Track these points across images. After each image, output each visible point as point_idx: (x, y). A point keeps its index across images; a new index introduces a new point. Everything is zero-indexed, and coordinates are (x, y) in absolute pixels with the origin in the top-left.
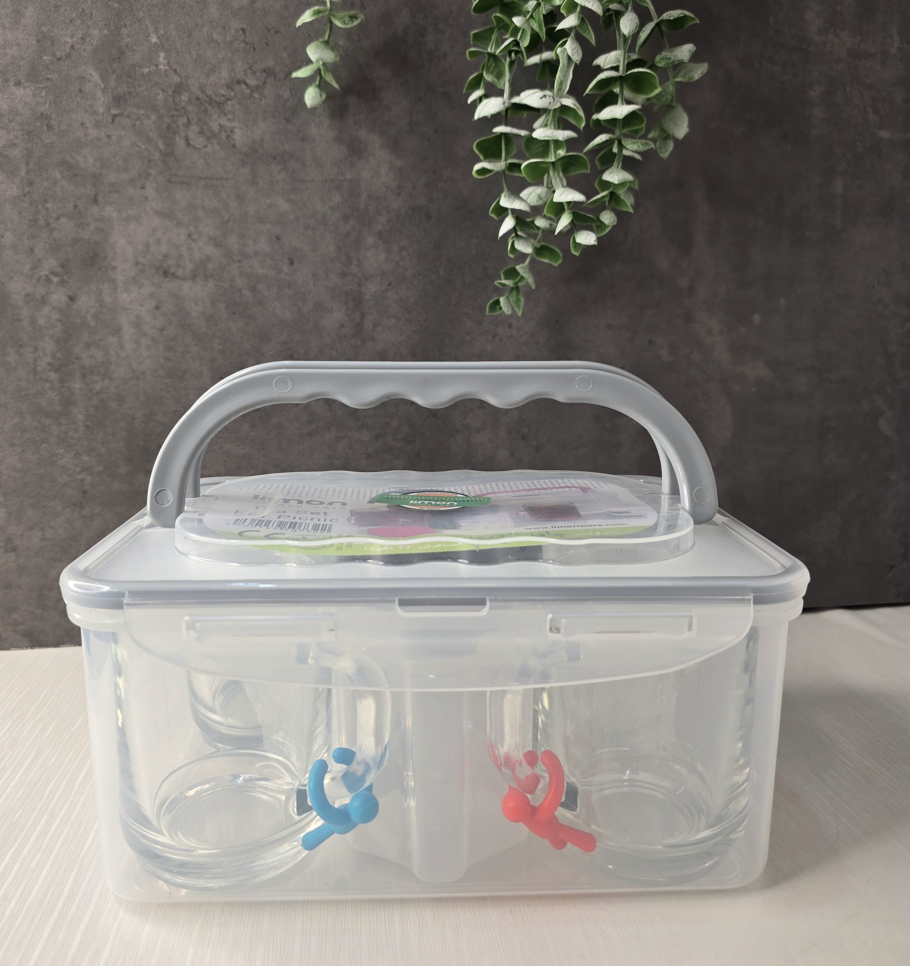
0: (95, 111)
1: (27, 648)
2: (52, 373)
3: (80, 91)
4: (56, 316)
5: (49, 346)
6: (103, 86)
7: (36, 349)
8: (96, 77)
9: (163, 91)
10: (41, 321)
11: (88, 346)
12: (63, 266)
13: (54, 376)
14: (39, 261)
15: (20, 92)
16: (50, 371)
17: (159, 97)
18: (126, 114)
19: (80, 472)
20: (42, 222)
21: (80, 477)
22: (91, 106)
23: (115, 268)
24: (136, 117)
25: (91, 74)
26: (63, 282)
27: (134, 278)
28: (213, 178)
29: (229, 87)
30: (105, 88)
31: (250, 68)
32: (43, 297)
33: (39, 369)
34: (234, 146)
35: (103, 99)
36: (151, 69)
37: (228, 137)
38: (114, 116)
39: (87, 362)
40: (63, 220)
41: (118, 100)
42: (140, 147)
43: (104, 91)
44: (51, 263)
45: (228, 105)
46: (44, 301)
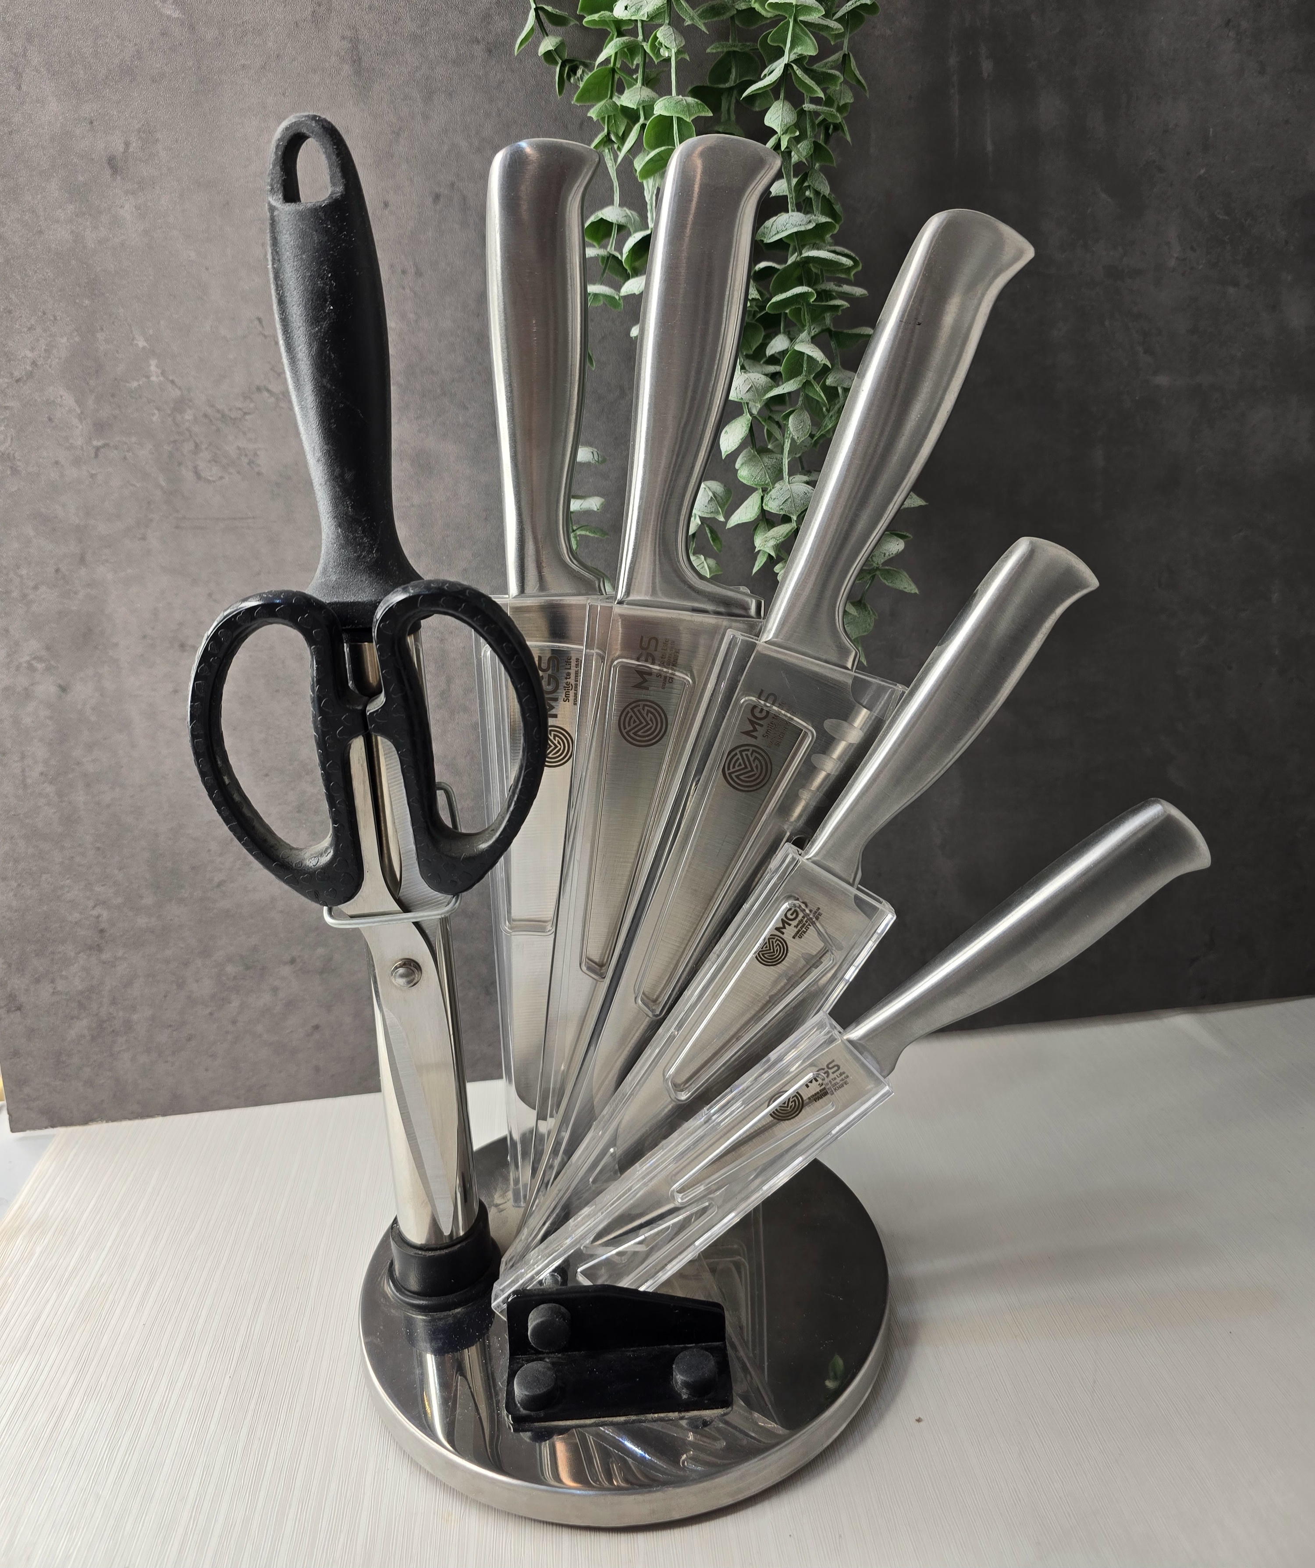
0: (71, 444)
1: (46, 1128)
2: (46, 785)
3: (50, 419)
4: (44, 713)
5: (39, 751)
6: (79, 412)
7: (23, 757)
8: (69, 400)
9: (158, 409)
10: (27, 721)
11: (90, 747)
12: (48, 648)
13: (49, 789)
14: (17, 644)
16: (44, 782)
17: (155, 419)
18: (112, 444)
19: (94, 907)
20: (15, 594)
21: (95, 913)
22: (67, 438)
23: (116, 645)
24: (125, 446)
25: (61, 397)
26: (48, 669)
27: (142, 655)
28: (235, 519)
29: (246, 397)
30: (82, 413)
31: (272, 369)
32: (26, 689)
33: (29, 781)
34: (259, 474)
35: (81, 427)
36: (141, 383)
37: (249, 464)
38: (97, 449)
39: (91, 768)
40: (43, 589)
41: (100, 427)
42: (135, 486)
43: (81, 417)
44: (33, 646)
45: (246, 420)
46: (28, 694)
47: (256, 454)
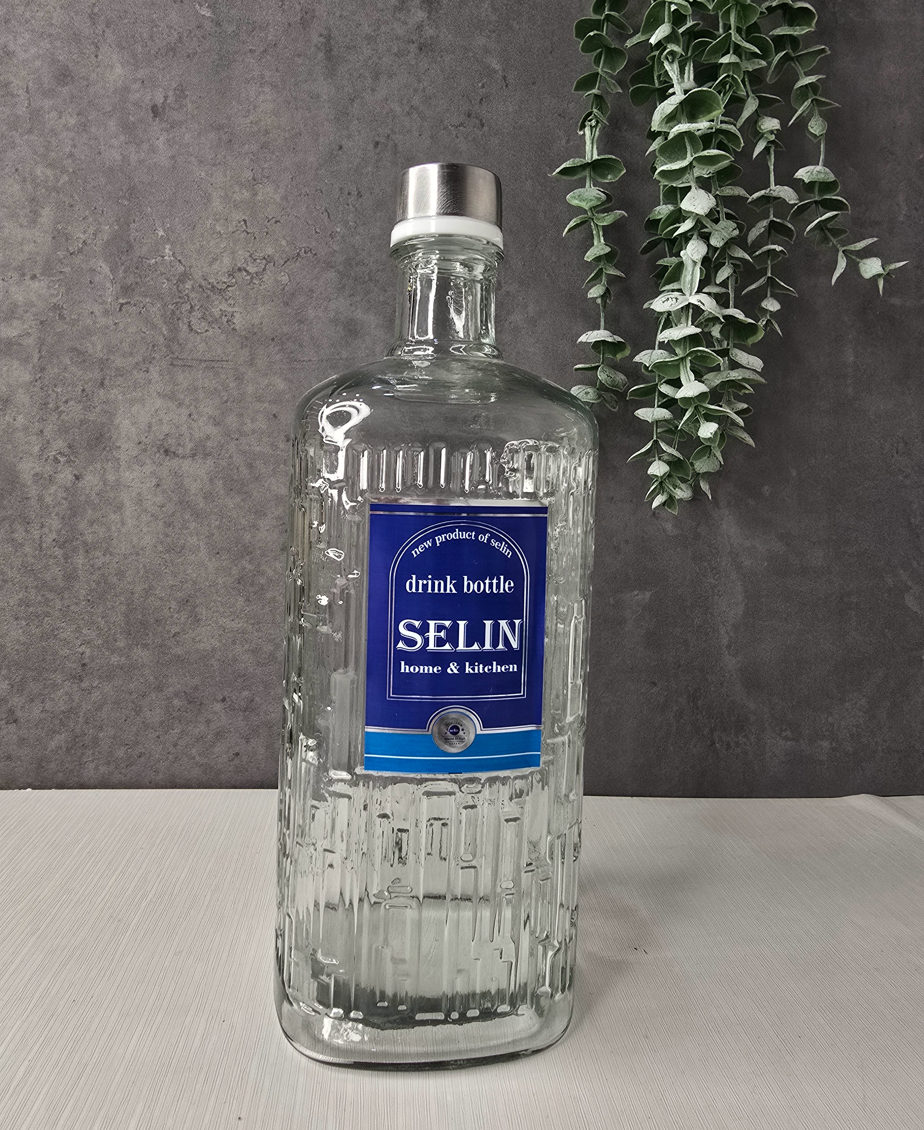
0: (104, 301)
3: (91, 282)
4: (61, 494)
5: (54, 523)
6: (112, 277)
7: (42, 526)
8: (106, 269)
9: (168, 280)
10: (48, 500)
12: (70, 447)
13: (58, 552)
14: (48, 442)
15: (35, 285)
16: (55, 547)
17: (164, 286)
18: (132, 302)
19: (80, 646)
20: (51, 405)
21: (80, 650)
22: (100, 296)
23: (119, 447)
24: (142, 304)
25: (101, 267)
26: (69, 462)
27: (136, 457)
28: (213, 361)
30: (114, 279)
31: (251, 256)
32: (50, 476)
33: (44, 545)
35: (112, 289)
36: (157, 260)
38: (122, 305)
40: (71, 403)
41: (126, 290)
42: (144, 333)
43: (113, 282)
44: (60, 444)
46: (51, 480)
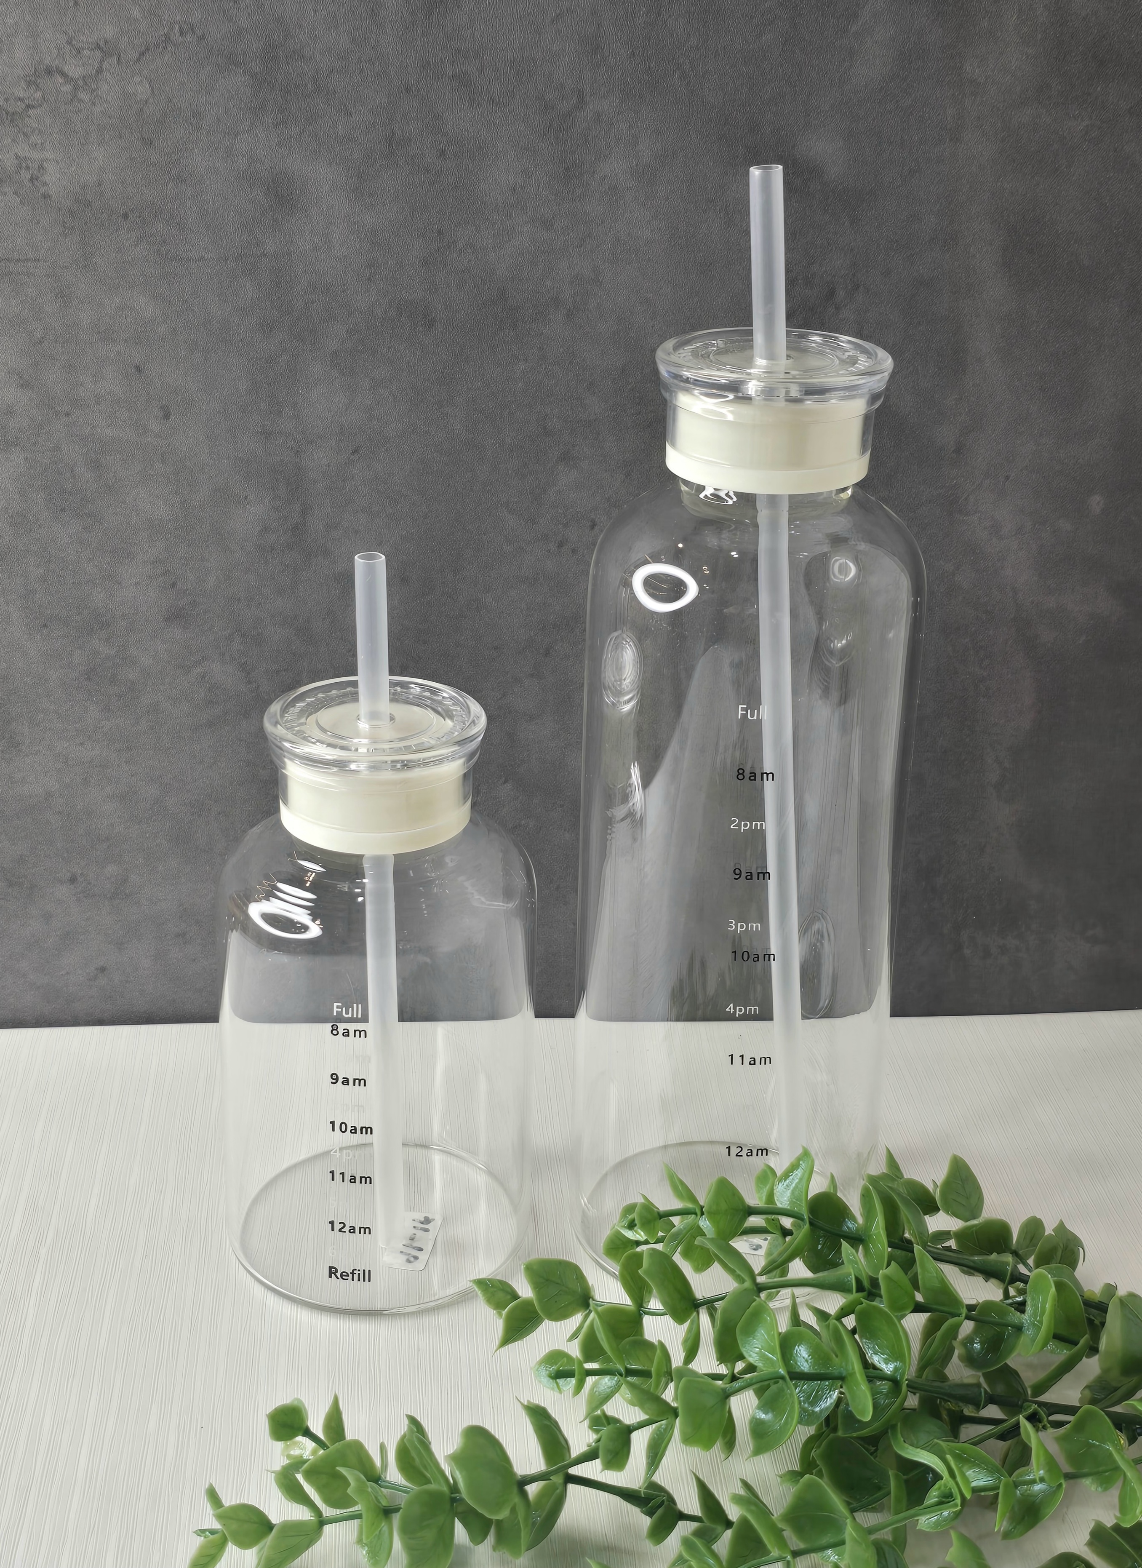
29: (30, 82)
34: (46, 196)
37: (32, 180)
45: (29, 116)
47: (41, 167)
